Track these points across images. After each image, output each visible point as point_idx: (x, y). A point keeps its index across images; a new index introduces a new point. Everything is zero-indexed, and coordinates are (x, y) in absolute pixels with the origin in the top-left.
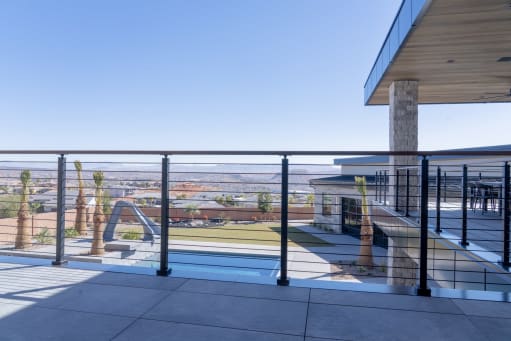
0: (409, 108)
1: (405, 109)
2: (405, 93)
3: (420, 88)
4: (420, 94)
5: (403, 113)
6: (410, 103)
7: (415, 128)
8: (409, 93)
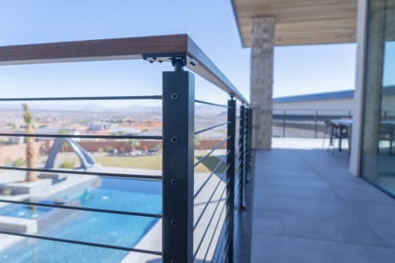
0: (266, 46)
1: (260, 47)
2: (261, 30)
3: (278, 26)
4: (277, 34)
5: (259, 51)
6: (266, 41)
7: (271, 66)
8: (265, 31)
